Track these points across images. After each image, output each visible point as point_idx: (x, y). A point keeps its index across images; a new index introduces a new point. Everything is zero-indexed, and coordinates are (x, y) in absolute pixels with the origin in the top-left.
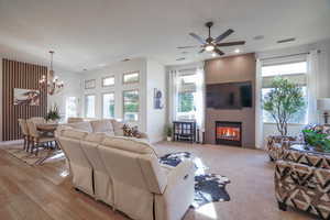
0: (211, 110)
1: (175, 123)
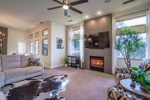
0: (88, 49)
1: (68, 56)
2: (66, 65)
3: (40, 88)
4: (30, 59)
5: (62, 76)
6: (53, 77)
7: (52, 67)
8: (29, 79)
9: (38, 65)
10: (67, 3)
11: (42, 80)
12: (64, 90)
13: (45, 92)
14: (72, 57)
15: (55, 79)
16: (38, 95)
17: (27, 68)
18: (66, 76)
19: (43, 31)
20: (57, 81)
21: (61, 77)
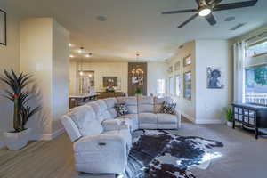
1: (234, 106)
2: (229, 124)
3: (168, 146)
4: (164, 103)
5: (211, 143)
6: (194, 138)
7: (197, 121)
8: (160, 130)
9: (173, 113)
10: (205, 4)
11: (174, 137)
12: (205, 168)
13: (172, 155)
14: (244, 108)
15: (195, 143)
16: (163, 154)
17: (159, 115)
18: (219, 145)
19: (184, 59)
20: (196, 146)
21: (207, 143)
